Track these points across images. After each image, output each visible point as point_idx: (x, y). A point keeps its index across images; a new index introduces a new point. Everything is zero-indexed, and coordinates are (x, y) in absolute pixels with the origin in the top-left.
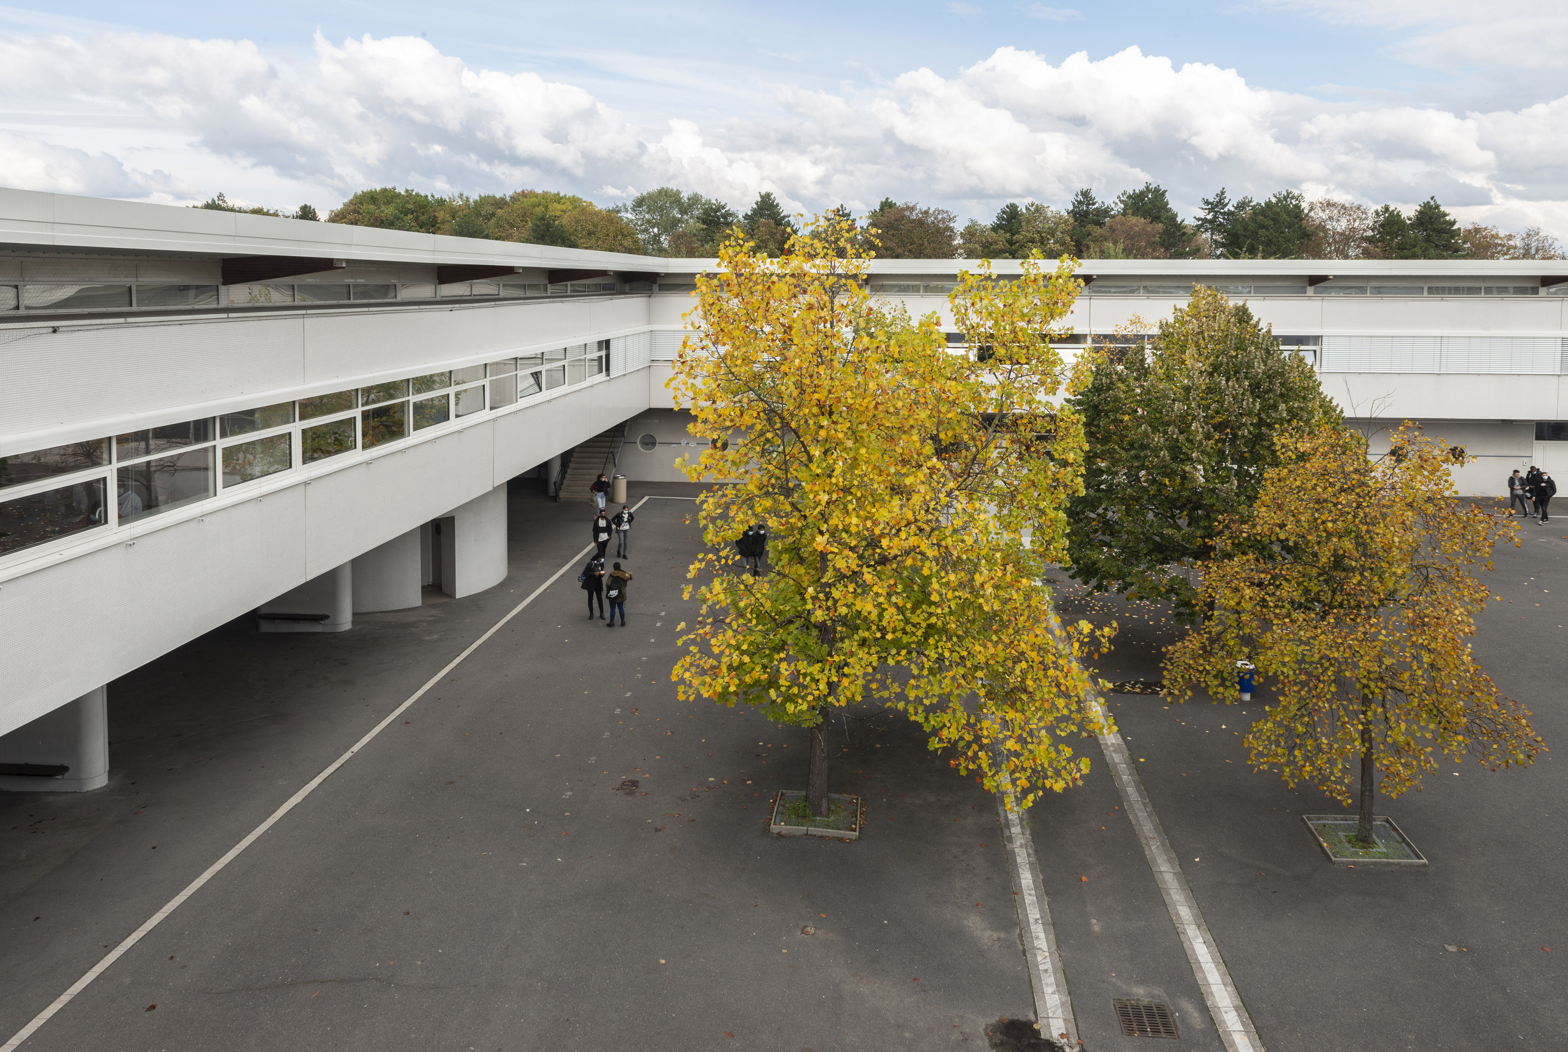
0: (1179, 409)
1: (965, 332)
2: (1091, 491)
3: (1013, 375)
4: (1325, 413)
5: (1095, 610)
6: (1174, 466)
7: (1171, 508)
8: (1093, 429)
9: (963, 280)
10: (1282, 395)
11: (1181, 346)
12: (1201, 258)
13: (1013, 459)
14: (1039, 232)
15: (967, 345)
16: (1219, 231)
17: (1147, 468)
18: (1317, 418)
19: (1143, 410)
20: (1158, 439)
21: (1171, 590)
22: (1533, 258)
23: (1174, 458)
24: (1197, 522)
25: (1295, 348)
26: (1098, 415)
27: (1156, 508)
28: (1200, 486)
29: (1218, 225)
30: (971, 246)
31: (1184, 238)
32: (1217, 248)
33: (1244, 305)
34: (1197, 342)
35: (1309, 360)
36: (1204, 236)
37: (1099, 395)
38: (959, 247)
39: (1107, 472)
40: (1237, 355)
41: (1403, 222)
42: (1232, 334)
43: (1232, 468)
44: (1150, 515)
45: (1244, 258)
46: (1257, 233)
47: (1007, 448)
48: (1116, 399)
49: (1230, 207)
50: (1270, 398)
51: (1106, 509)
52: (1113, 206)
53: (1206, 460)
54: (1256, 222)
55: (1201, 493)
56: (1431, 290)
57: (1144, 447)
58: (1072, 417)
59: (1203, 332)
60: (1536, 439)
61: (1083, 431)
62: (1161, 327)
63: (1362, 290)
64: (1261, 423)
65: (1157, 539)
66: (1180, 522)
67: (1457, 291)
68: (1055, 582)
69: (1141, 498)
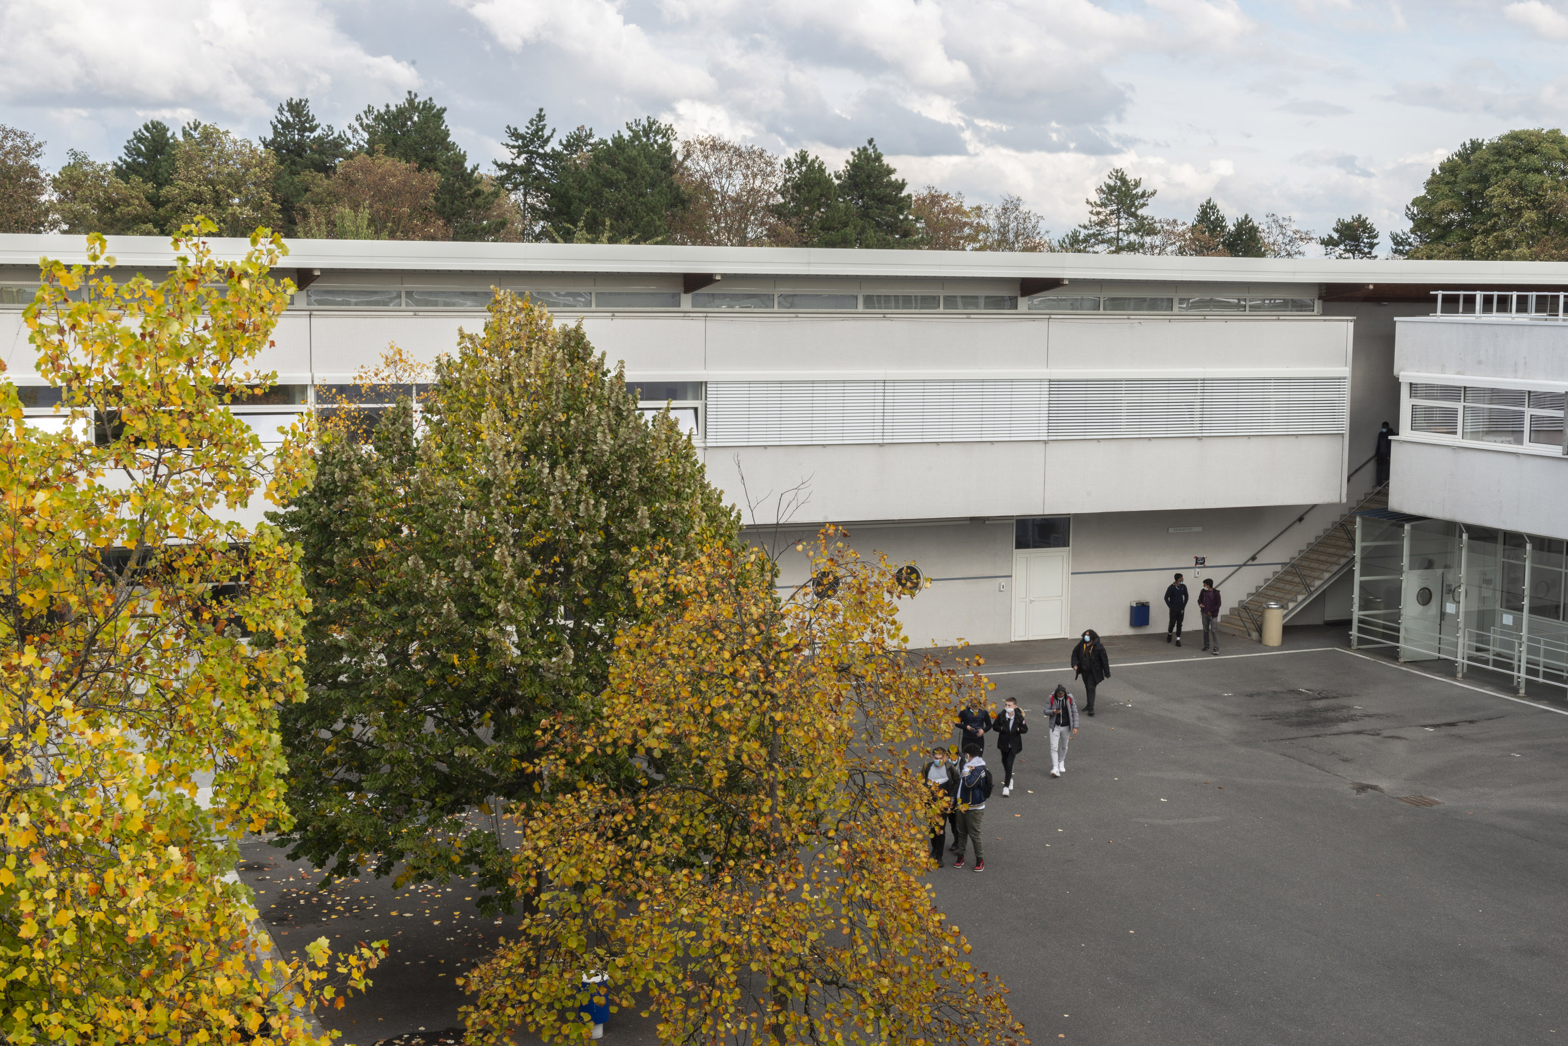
0: (473, 525)
1: (59, 383)
2: (321, 690)
3: (163, 470)
4: (711, 519)
5: (337, 912)
6: (467, 630)
7: (464, 710)
8: (322, 569)
9: (51, 278)
10: (643, 490)
11: (474, 406)
12: (506, 239)
13: (168, 638)
14: (211, 182)
15: (66, 411)
16: (538, 189)
17: (420, 637)
18: (698, 529)
19: (410, 528)
20: (437, 582)
21: (471, 858)
22: (1012, 249)
23: (468, 616)
24: (509, 731)
25: (663, 404)
26: (329, 542)
27: (439, 710)
28: (512, 664)
29: (536, 178)
30: (77, 207)
31: (479, 201)
32: (535, 219)
33: (578, 328)
34: (500, 398)
35: (686, 423)
36: (513, 197)
37: (330, 503)
38: (51, 208)
39: (348, 650)
40: (568, 420)
41: (829, 181)
42: (560, 382)
43: (565, 627)
44: (429, 725)
45: (579, 241)
46: (600, 195)
47: (156, 617)
48: (362, 511)
49: (554, 145)
50: (622, 497)
51: (349, 721)
52: (349, 134)
53: (521, 616)
54: (598, 175)
55: (514, 676)
56: (870, 301)
57: (413, 598)
58: (279, 550)
59: (509, 377)
60: (1017, 547)
61: (299, 576)
62: (438, 370)
63: (765, 301)
64: (610, 542)
65: (443, 767)
66: (480, 732)
67: (906, 302)
68: (261, 868)
69: (411, 693)
